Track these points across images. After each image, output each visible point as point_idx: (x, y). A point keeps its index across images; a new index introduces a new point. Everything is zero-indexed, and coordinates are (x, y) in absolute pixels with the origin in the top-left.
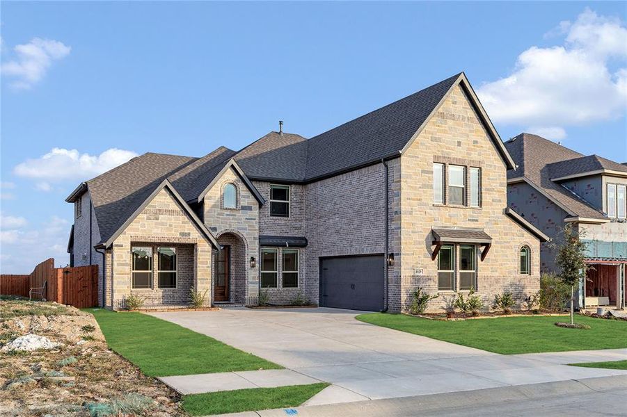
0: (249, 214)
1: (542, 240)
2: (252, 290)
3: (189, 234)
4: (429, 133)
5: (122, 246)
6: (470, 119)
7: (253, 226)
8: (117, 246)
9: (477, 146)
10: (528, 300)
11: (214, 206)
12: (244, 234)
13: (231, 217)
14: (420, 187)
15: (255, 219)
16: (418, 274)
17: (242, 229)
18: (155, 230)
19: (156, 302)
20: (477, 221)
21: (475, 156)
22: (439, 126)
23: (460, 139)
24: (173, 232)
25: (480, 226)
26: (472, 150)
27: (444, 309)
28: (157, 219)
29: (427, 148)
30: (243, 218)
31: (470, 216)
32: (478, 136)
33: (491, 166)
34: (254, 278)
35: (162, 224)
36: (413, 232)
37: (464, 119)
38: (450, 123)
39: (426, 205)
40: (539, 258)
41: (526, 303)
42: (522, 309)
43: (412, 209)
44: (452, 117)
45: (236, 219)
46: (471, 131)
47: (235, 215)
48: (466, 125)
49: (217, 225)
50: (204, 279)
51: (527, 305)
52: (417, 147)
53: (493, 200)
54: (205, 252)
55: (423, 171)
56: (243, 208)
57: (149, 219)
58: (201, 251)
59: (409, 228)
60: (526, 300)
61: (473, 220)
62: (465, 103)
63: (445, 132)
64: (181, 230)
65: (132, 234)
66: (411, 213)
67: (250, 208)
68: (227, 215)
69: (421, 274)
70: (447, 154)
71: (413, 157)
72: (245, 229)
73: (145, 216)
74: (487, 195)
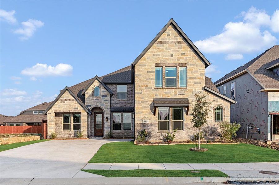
0: (105, 98)
1: (231, 103)
2: (107, 131)
3: (78, 108)
4: (152, 52)
5: (50, 114)
6: (179, 42)
7: (107, 104)
8: (49, 114)
9: (184, 56)
10: (220, 135)
11: (90, 96)
12: (103, 107)
13: (97, 100)
14: (146, 80)
15: (108, 101)
16: (145, 123)
17: (102, 105)
18: (63, 107)
19: (72, 136)
20: (184, 94)
21: (182, 61)
22: (158, 48)
23: (172, 53)
24: (71, 108)
25: (186, 97)
26: (181, 58)
27: (161, 139)
28: (64, 103)
29: (151, 60)
30: (103, 101)
31: (179, 92)
32: (185, 50)
33: (194, 65)
34: (108, 126)
35: (66, 105)
36: (142, 102)
37: (175, 42)
38: (166, 46)
39: (150, 88)
40: (229, 113)
41: (219, 137)
42: (216, 141)
43: (141, 91)
44: (167, 42)
45: (99, 101)
46: (179, 48)
47: (99, 99)
48: (177, 46)
49: (91, 104)
50: (84, 127)
51: (220, 138)
52: (145, 60)
53: (195, 83)
54: (84, 115)
55: (149, 72)
56: (103, 96)
57: (61, 103)
58: (83, 115)
59: (140, 100)
60: (219, 136)
61: (181, 94)
62: (176, 34)
63: (163, 51)
64: (74, 107)
65: (55, 109)
66: (141, 93)
67: (106, 96)
68: (95, 100)
69: (147, 123)
70: (164, 62)
71: (142, 65)
72: (104, 105)
73: (60, 102)
74: (191, 81)
